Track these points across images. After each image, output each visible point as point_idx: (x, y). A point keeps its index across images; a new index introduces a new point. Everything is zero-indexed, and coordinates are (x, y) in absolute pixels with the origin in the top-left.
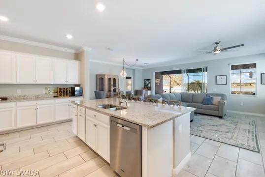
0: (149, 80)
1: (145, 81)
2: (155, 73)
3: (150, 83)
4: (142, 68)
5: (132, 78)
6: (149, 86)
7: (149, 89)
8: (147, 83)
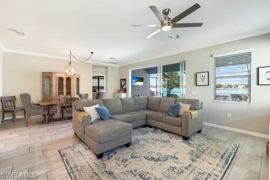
0: (125, 80)
1: (121, 82)
2: (132, 71)
3: (125, 83)
4: (118, 66)
5: (105, 78)
6: (125, 87)
7: (125, 91)
8: (123, 84)
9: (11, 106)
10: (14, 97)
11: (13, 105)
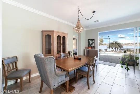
0: (93, 40)
1: (89, 41)
3: (94, 42)
4: (85, 30)
6: (93, 45)
8: (91, 43)
9: (13, 69)
10: (16, 57)
11: (15, 67)
